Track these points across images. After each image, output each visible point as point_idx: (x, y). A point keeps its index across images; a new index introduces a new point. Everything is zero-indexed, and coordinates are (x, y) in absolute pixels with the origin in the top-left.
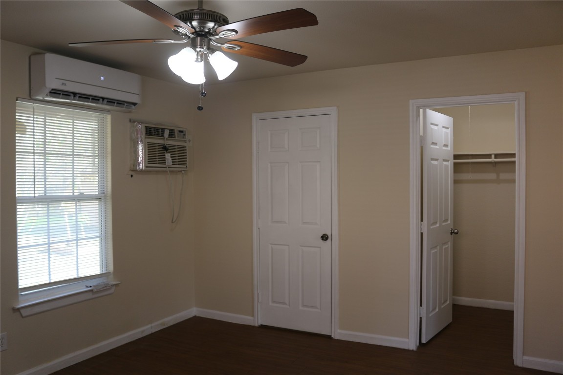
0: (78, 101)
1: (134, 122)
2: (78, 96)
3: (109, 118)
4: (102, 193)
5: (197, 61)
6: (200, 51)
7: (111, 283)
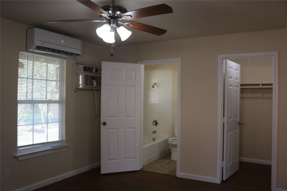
0: (50, 52)
1: (78, 64)
2: (50, 50)
3: (65, 62)
4: (60, 100)
5: (111, 31)
6: (113, 26)
7: (64, 145)
